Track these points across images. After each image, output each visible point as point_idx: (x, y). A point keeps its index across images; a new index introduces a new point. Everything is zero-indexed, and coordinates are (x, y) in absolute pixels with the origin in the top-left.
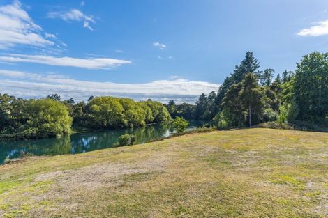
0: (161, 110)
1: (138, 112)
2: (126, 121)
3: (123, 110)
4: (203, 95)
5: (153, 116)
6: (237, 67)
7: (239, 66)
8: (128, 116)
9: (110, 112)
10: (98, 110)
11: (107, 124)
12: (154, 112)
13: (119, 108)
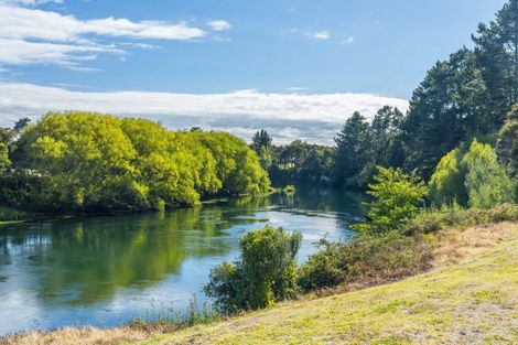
0: (240, 157)
1: (178, 161)
2: (142, 189)
3: (133, 153)
4: (357, 117)
5: (219, 176)
6: (482, 28)
7: (489, 27)
8: (148, 174)
9: (93, 162)
10: (57, 153)
11: (86, 198)
12: (220, 165)
13: (123, 147)
